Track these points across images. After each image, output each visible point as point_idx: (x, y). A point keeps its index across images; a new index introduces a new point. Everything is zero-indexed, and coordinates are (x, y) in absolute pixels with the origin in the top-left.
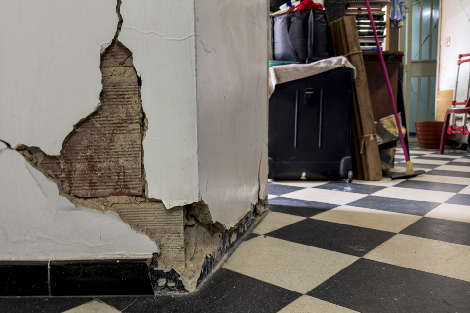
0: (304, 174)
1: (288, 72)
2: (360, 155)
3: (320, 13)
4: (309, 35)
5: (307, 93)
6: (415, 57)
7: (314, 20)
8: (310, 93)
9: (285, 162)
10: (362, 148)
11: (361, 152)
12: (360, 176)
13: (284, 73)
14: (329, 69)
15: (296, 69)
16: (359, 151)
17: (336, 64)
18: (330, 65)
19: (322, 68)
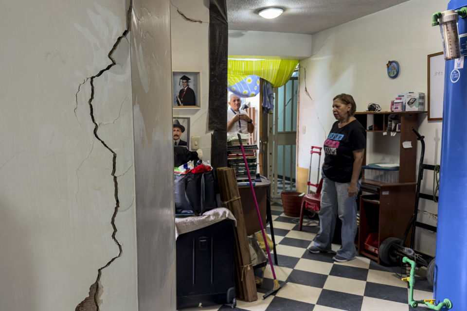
0: (200, 304)
1: (187, 226)
2: (241, 282)
3: (209, 174)
4: (202, 193)
5: (201, 241)
6: (280, 129)
7: (205, 180)
8: (204, 241)
9: (185, 296)
10: (242, 277)
11: (242, 280)
12: (241, 297)
13: (184, 226)
14: (217, 222)
15: (192, 223)
16: (241, 278)
17: (222, 217)
18: (218, 218)
19: (212, 221)
